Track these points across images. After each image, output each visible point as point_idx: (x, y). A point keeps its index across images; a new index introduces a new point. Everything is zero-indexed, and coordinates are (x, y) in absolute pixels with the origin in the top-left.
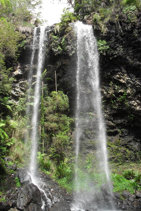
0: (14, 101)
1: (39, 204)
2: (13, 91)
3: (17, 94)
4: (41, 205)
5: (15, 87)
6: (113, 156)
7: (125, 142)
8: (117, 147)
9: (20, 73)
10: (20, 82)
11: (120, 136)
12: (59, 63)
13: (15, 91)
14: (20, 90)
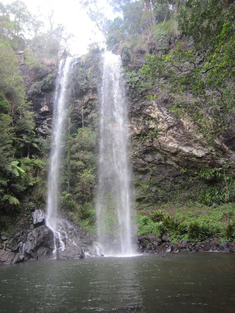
0: (42, 139)
1: (50, 247)
2: (40, 129)
3: (45, 131)
4: (53, 249)
5: (42, 125)
6: (144, 196)
7: (157, 181)
8: (148, 186)
9: (47, 110)
10: (48, 119)
11: (152, 175)
12: (86, 98)
13: (42, 128)
14: (47, 128)
